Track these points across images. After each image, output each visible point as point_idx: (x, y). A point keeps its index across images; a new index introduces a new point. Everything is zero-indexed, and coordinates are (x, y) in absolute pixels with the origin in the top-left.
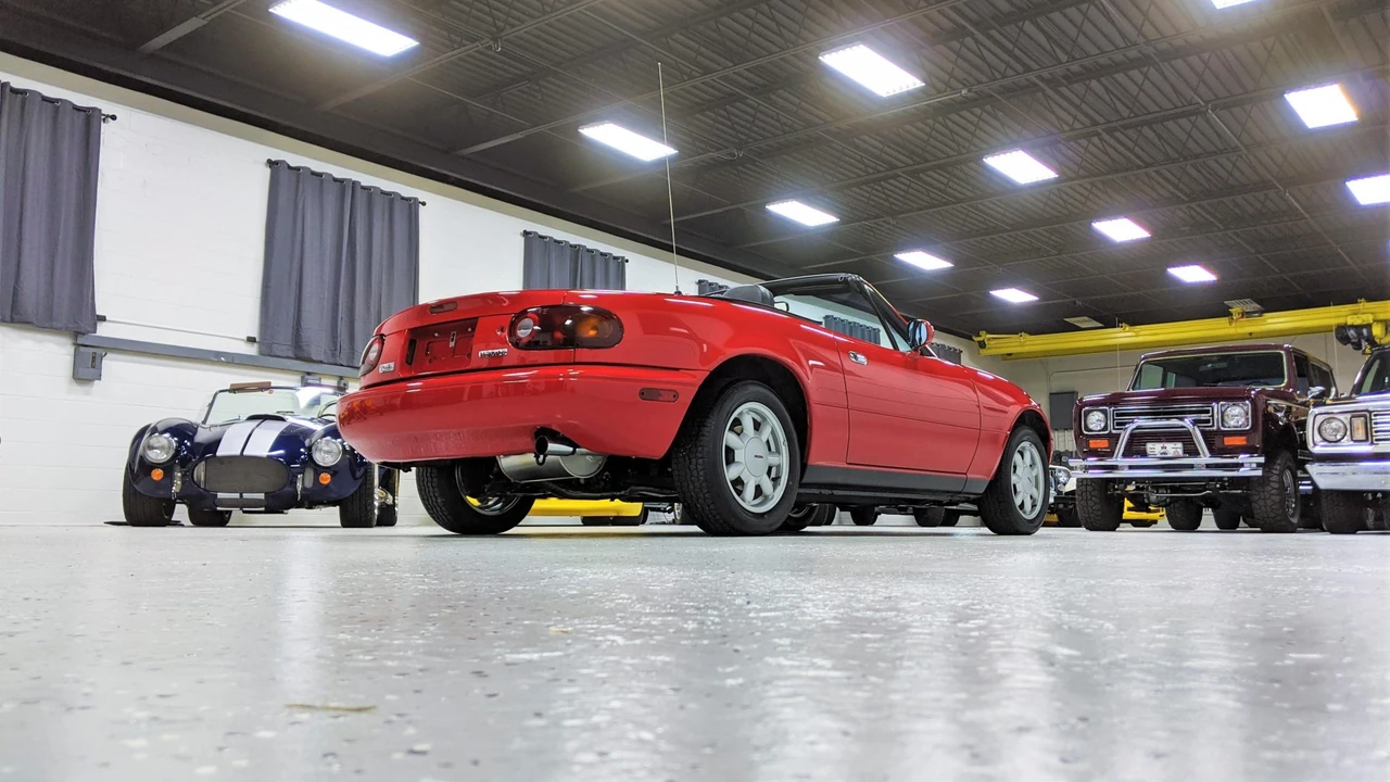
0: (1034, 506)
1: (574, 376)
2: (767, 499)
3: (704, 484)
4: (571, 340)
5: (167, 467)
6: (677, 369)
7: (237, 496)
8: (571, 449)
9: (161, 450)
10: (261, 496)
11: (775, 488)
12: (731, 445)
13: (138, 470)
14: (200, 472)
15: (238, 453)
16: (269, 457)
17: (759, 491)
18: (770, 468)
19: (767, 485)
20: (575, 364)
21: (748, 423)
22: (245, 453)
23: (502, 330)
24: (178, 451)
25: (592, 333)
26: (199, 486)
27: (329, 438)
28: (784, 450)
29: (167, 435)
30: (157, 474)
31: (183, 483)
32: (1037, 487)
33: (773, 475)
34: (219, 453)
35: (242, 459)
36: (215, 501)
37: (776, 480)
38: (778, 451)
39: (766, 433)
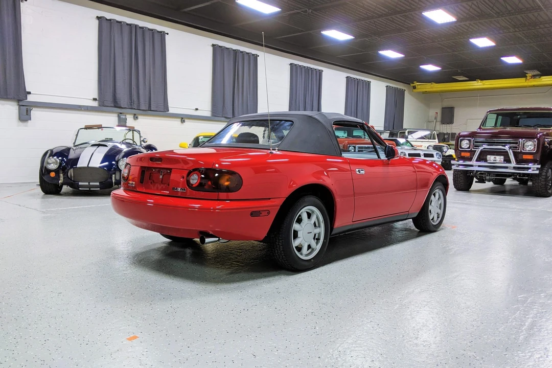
0: (438, 217)
1: (218, 209)
2: (313, 250)
3: (282, 252)
4: (217, 187)
5: (57, 171)
6: (270, 199)
7: (87, 184)
8: (218, 239)
9: (53, 163)
10: (98, 184)
11: (317, 243)
12: (296, 229)
13: (44, 172)
14: (71, 172)
15: (86, 166)
16: (100, 167)
17: (309, 247)
18: (315, 235)
19: (313, 243)
20: (218, 200)
21: (305, 216)
22: (89, 166)
23: (183, 178)
24: (61, 164)
25: (227, 183)
26: (71, 180)
27: (125, 158)
28: (322, 225)
29: (55, 157)
30: (53, 174)
31: (64, 178)
32: (440, 208)
33: (317, 237)
34: (78, 166)
35: (88, 168)
36: (79, 186)
37: (318, 239)
38: (319, 226)
39: (314, 218)
